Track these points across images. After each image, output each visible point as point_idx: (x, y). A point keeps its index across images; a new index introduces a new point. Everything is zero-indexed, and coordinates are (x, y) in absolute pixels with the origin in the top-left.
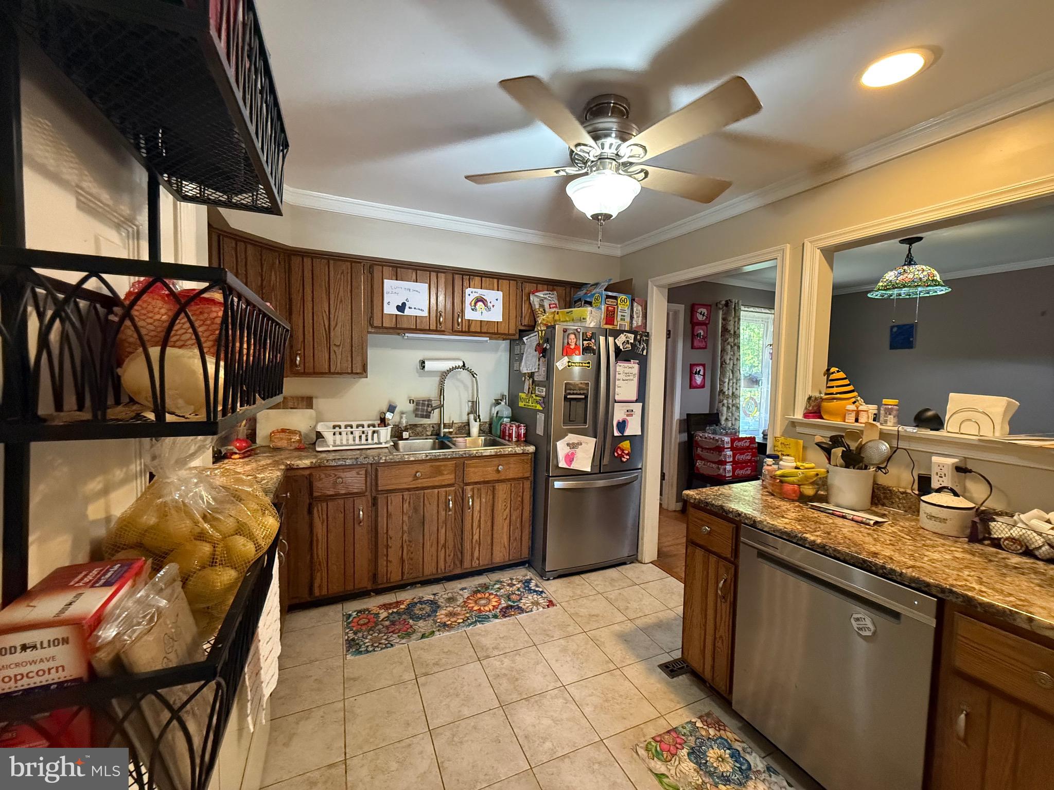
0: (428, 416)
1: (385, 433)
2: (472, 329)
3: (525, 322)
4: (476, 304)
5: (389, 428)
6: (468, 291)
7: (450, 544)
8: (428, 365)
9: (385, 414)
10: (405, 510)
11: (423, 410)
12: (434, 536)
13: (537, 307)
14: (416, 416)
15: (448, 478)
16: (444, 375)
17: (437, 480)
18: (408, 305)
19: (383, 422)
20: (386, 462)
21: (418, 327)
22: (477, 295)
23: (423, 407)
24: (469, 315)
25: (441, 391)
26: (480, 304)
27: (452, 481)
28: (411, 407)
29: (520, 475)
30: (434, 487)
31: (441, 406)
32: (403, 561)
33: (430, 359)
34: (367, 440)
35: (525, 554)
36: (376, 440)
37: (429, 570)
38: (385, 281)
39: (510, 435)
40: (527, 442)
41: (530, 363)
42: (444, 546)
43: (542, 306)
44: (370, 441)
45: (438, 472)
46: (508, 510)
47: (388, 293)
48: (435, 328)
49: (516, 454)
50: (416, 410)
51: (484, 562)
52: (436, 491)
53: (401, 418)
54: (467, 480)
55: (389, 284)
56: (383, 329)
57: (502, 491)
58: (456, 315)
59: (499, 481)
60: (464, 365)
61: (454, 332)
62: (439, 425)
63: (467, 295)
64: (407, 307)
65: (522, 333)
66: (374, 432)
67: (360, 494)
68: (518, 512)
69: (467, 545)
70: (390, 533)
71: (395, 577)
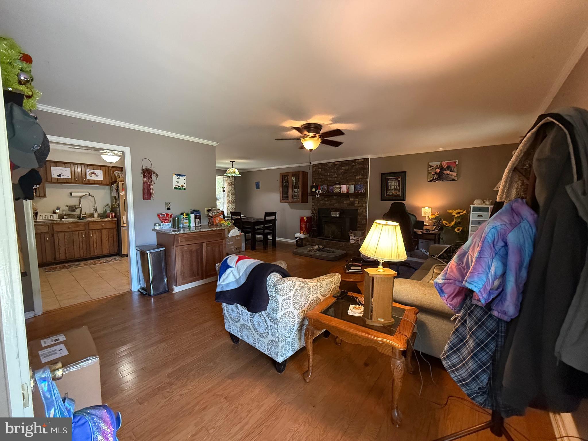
0: (74, 211)
1: (56, 216)
2: (90, 182)
3: (113, 180)
4: (91, 175)
5: (57, 215)
6: (87, 170)
7: (85, 248)
8: (73, 194)
9: (55, 211)
10: (65, 237)
11: (72, 209)
12: (78, 247)
13: (117, 176)
14: (69, 211)
15: (83, 228)
16: (81, 197)
17: (78, 229)
18: (62, 175)
19: (55, 213)
20: (56, 223)
21: (66, 182)
22: (91, 172)
23: (72, 208)
24: (88, 178)
25: (80, 203)
26: (93, 174)
27: (84, 229)
28: (67, 208)
29: (112, 227)
30: (77, 231)
31: (80, 208)
32: (66, 253)
33: (73, 192)
34: (48, 218)
35: (116, 251)
36: (52, 218)
37: (77, 256)
38: (52, 167)
39: (109, 216)
40: (115, 218)
41: (114, 194)
42: (83, 249)
43: (118, 175)
44: (49, 218)
45: (78, 226)
46: (108, 237)
47: (53, 171)
48: (74, 182)
49: (109, 221)
50: (69, 209)
51: (99, 253)
52: (78, 232)
53: (63, 212)
54: (90, 229)
55: (53, 168)
56: (51, 182)
57: (104, 232)
58: (83, 178)
59: (103, 229)
60: (89, 194)
61: (83, 183)
62: (80, 214)
63: (87, 172)
64: (62, 176)
65: (112, 184)
66: (51, 215)
67: (47, 233)
68: (112, 238)
69: (92, 249)
70: (60, 245)
71: (63, 257)
